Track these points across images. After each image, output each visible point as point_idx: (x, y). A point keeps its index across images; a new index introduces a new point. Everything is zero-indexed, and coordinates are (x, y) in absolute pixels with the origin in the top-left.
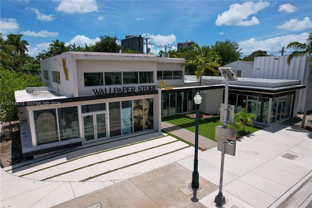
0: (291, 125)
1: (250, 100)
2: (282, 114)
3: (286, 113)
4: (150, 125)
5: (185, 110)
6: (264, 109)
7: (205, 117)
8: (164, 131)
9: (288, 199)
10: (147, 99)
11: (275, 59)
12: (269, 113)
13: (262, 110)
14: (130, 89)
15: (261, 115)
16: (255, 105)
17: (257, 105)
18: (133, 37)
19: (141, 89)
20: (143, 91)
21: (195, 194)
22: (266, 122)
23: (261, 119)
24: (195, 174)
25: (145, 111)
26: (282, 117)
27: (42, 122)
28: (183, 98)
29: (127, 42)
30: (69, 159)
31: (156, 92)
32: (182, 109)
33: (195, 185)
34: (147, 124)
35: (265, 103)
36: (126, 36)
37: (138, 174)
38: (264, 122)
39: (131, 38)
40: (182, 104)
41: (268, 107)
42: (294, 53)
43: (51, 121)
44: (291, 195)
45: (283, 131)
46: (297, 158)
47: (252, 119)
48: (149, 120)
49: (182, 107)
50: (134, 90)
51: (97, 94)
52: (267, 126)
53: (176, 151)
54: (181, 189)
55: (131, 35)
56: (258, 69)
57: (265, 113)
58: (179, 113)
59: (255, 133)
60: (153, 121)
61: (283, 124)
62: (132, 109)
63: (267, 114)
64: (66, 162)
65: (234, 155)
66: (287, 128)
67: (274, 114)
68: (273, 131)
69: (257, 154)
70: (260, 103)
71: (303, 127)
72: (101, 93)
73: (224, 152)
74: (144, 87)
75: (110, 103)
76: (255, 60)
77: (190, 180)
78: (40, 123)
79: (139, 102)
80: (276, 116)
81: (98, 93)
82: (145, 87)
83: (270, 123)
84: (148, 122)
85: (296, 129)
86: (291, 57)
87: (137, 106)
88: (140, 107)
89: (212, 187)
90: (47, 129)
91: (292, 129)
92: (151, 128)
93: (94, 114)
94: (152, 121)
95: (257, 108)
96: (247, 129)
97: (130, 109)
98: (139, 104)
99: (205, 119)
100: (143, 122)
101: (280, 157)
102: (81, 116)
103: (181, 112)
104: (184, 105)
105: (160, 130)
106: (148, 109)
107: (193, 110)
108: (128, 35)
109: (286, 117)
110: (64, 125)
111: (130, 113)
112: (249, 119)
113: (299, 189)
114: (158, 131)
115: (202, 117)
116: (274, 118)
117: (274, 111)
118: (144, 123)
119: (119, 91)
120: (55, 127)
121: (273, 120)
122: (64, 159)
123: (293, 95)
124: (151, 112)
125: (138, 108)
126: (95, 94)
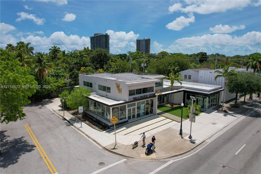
0: (217, 110)
1: (197, 98)
2: (213, 103)
3: (215, 103)
4: (152, 112)
5: (163, 102)
6: (205, 102)
7: (175, 106)
8: (159, 114)
9: (211, 136)
10: (151, 100)
11: (210, 72)
12: (207, 104)
13: (203, 102)
14: (146, 96)
15: (203, 105)
16: (200, 100)
17: (201, 100)
18: (100, 35)
19: (150, 96)
21: (182, 136)
22: (205, 108)
23: (203, 107)
24: (181, 130)
25: (150, 105)
26: (213, 105)
29: (95, 39)
30: (127, 128)
31: (155, 96)
32: (162, 102)
33: (181, 133)
34: (150, 111)
35: (205, 99)
36: (95, 34)
37: (158, 132)
38: (204, 108)
39: (99, 36)
40: (162, 99)
41: (206, 101)
42: (217, 75)
44: (212, 135)
45: (214, 113)
46: (217, 124)
47: (199, 107)
51: (134, 99)
52: (206, 111)
53: (168, 123)
54: (176, 135)
55: (99, 33)
56: (201, 77)
57: (205, 104)
58: (160, 104)
59: (200, 114)
61: (213, 109)
62: (145, 105)
63: (206, 104)
64: (126, 129)
65: (195, 122)
66: (215, 111)
67: (209, 103)
68: (209, 113)
69: (201, 123)
70: (202, 99)
71: (222, 110)
72: (136, 99)
73: (192, 122)
74: (151, 94)
75: (137, 103)
76: (199, 72)
77: (179, 132)
79: (148, 101)
80: (210, 104)
83: (208, 109)
85: (219, 111)
86: (216, 77)
88: (148, 104)
89: (187, 134)
91: (217, 112)
93: (132, 108)
94: (152, 110)
95: (201, 101)
96: (197, 112)
99: (175, 107)
101: (210, 124)
102: (127, 109)
103: (161, 103)
105: (157, 114)
107: (167, 102)
108: (96, 33)
109: (216, 105)
112: (198, 108)
113: (215, 134)
114: (156, 115)
115: (173, 106)
116: (209, 106)
117: (209, 102)
118: (149, 111)
119: (142, 97)
121: (209, 107)
122: (125, 128)
123: (218, 94)
124: (152, 106)
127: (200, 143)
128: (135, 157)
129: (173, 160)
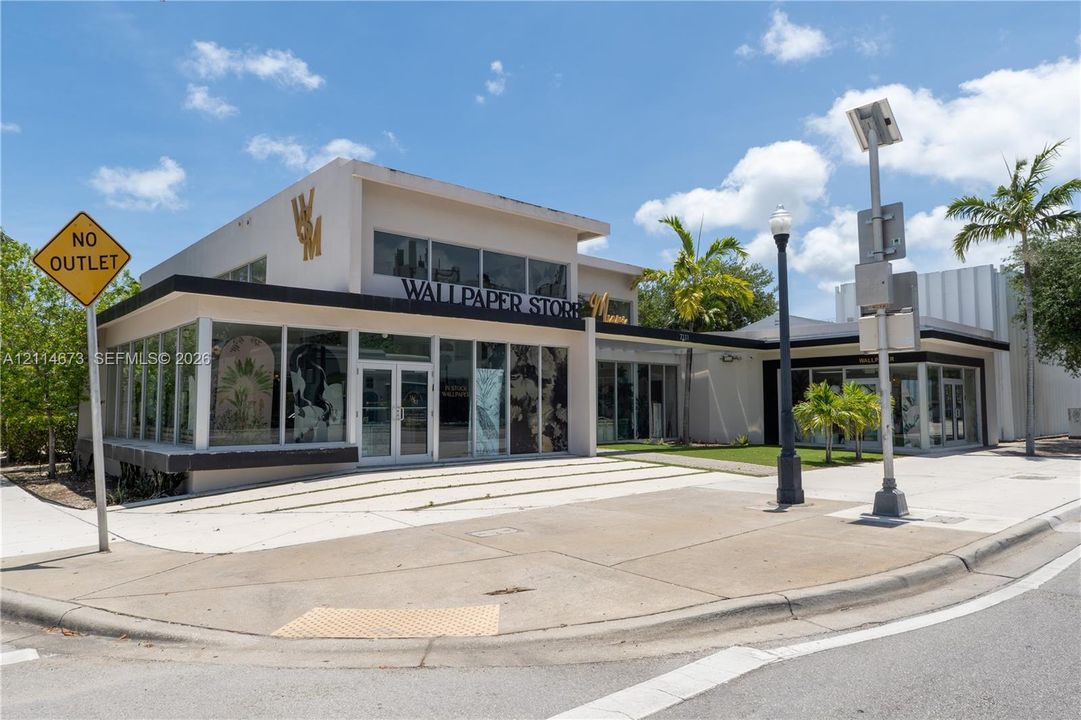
4: (559, 438)
5: (644, 433)
10: (550, 350)
14: (508, 299)
19: (538, 307)
20: (542, 312)
25: (543, 387)
27: (234, 368)
28: (635, 390)
31: (578, 323)
32: (635, 427)
34: (548, 431)
38: (910, 445)
40: (632, 410)
43: (262, 366)
48: (555, 418)
49: (635, 420)
50: (517, 306)
51: (413, 297)
53: (673, 476)
58: (625, 438)
60: (566, 424)
62: (505, 375)
72: (425, 294)
74: (545, 301)
75: (441, 339)
78: (229, 368)
79: (528, 354)
81: (417, 295)
82: (548, 304)
84: (552, 427)
87: (520, 364)
88: (529, 372)
90: (246, 396)
92: (559, 450)
93: (397, 368)
94: (564, 425)
97: (500, 372)
98: (526, 360)
100: (537, 424)
101: (1006, 479)
102: (357, 366)
103: (631, 437)
104: (639, 415)
105: (594, 453)
106: (553, 380)
110: (299, 391)
111: (499, 385)
114: (585, 456)
118: (541, 428)
119: (476, 301)
120: (271, 391)
124: (560, 394)
125: (523, 373)
126: (409, 295)
127: (1019, 531)
128: (195, 634)
129: (759, 645)
